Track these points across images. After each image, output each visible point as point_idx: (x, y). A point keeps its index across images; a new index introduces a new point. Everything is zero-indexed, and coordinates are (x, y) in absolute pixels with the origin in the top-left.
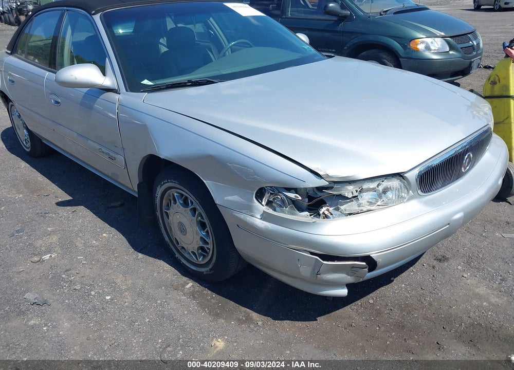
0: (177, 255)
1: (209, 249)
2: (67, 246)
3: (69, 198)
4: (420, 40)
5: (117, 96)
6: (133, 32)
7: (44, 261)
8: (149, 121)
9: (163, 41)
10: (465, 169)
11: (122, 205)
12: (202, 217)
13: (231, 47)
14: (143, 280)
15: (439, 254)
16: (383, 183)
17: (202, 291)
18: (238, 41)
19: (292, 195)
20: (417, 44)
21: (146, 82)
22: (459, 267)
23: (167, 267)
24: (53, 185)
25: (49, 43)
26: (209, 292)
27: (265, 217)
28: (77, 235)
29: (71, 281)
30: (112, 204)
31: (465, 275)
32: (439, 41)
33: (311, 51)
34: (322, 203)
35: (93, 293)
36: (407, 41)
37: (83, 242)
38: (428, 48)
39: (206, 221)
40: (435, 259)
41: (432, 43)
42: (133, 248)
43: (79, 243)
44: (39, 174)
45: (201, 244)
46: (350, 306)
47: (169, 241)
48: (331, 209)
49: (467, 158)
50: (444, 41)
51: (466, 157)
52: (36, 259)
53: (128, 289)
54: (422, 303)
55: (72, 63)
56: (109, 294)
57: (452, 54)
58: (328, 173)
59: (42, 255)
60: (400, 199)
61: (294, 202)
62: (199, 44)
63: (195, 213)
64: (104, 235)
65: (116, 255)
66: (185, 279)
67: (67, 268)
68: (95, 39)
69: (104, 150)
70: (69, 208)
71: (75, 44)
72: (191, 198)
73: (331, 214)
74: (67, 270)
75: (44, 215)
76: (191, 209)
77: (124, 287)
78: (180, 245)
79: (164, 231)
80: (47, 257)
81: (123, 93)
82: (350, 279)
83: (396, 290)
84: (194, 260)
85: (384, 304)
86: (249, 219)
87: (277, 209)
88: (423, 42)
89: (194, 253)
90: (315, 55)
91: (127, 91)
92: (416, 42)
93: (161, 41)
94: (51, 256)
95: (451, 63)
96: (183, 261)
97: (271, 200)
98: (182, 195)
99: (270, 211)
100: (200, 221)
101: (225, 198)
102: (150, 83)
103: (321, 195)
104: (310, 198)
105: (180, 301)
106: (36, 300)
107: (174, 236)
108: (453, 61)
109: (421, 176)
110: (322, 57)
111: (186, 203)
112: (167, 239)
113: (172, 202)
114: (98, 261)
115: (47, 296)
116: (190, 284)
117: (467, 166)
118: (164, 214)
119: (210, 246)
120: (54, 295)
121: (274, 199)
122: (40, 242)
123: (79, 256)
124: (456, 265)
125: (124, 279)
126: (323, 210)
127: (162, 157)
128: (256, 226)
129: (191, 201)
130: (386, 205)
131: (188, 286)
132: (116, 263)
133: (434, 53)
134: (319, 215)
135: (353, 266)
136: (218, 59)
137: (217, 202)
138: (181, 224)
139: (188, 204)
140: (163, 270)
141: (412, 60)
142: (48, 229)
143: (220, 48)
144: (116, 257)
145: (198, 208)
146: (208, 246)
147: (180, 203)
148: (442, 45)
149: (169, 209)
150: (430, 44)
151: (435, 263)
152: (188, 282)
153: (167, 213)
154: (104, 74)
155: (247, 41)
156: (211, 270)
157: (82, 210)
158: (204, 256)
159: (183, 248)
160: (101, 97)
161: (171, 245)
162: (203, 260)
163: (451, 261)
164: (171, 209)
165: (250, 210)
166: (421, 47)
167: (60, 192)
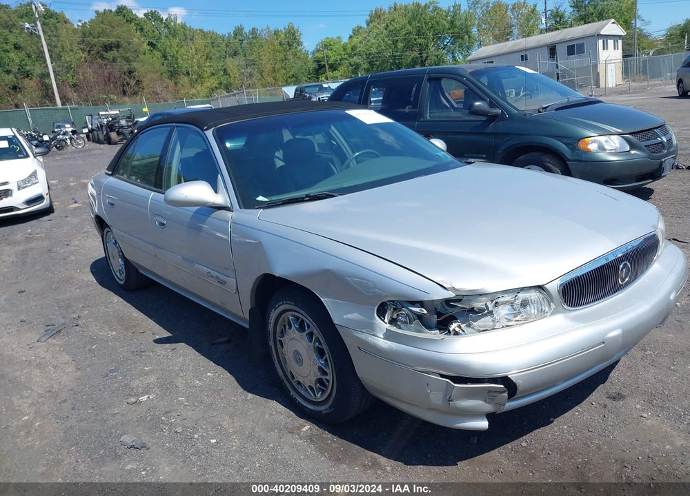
0: (293, 393)
1: (328, 381)
2: (167, 387)
3: (168, 334)
4: (590, 139)
5: (229, 215)
6: (244, 146)
7: (141, 402)
8: (264, 238)
9: (279, 154)
10: (623, 280)
11: (229, 341)
12: (320, 343)
13: (356, 157)
14: (253, 422)
15: (613, 392)
16: (519, 295)
17: (322, 434)
18: (363, 151)
19: (417, 310)
20: (588, 144)
21: (260, 198)
22: (638, 406)
23: (281, 408)
24: (150, 320)
25: (156, 161)
26: (330, 435)
27: (389, 336)
28: (178, 375)
29: (171, 424)
30: (218, 340)
31: (645, 415)
32: (616, 139)
33: (447, 158)
34: (453, 319)
35: (196, 436)
36: (574, 141)
37: (184, 382)
38: (602, 148)
39: (325, 347)
40: (608, 397)
41: (607, 141)
42: (242, 387)
43: (180, 383)
44: (133, 309)
45: (319, 375)
46: (497, 449)
47: (283, 376)
48: (463, 326)
49: (622, 268)
50: (623, 140)
51: (621, 266)
52: (133, 400)
53: (235, 432)
54: (588, 446)
55: (179, 182)
56: (215, 438)
57: (635, 154)
58: (454, 286)
59: (139, 396)
60: (542, 314)
61: (420, 317)
62: (320, 156)
63: (312, 338)
64: (208, 374)
65: (222, 396)
66: (302, 421)
67: (167, 410)
68: (207, 154)
69: (212, 272)
70: (168, 345)
71: (183, 162)
72: (308, 320)
73: (464, 331)
74: (167, 413)
75: (140, 353)
76: (307, 334)
77: (231, 430)
78: (296, 379)
79: (278, 364)
80: (144, 398)
81: (237, 210)
82: (488, 408)
83: (555, 432)
84: (312, 397)
85: (541, 447)
86: (371, 339)
87: (402, 326)
88: (594, 141)
89: (311, 388)
90: (451, 162)
91: (240, 208)
92: (585, 142)
93: (277, 154)
94: (149, 397)
95: (635, 164)
96: (300, 400)
97: (395, 317)
98: (298, 318)
99: (394, 329)
100: (318, 347)
101: (345, 317)
102: (265, 199)
103: (451, 311)
104: (439, 314)
105: (296, 445)
106: (134, 443)
107: (289, 369)
108: (637, 162)
109: (564, 287)
110: (461, 164)
111: (302, 328)
112: (281, 373)
113: (287, 327)
114: (202, 402)
115: (145, 439)
116: (307, 427)
117: (626, 277)
118: (278, 343)
119: (330, 377)
120: (153, 438)
121: (398, 315)
122: (137, 382)
123: (179, 397)
124: (635, 404)
125: (231, 421)
126: (454, 326)
127: (277, 275)
128: (379, 346)
129: (308, 324)
130: (527, 320)
131: (304, 429)
132: (222, 405)
133: (612, 154)
134: (449, 332)
135: (490, 390)
136: (341, 171)
137: (335, 321)
138: (297, 353)
139: (305, 328)
140: (276, 411)
141: (583, 163)
142: (146, 368)
143: (343, 158)
144: (222, 398)
145: (315, 332)
146: (328, 378)
147: (296, 328)
148: (621, 144)
149: (283, 337)
150: (604, 143)
151: (607, 401)
152: (305, 424)
153: (280, 341)
154: (216, 192)
155: (373, 151)
156: (330, 407)
157: (183, 348)
158: (323, 391)
159: (299, 383)
160: (212, 216)
161: (285, 381)
162: (321, 396)
163: (628, 400)
164: (286, 336)
165: (371, 328)
166: (593, 147)
167: (157, 328)
